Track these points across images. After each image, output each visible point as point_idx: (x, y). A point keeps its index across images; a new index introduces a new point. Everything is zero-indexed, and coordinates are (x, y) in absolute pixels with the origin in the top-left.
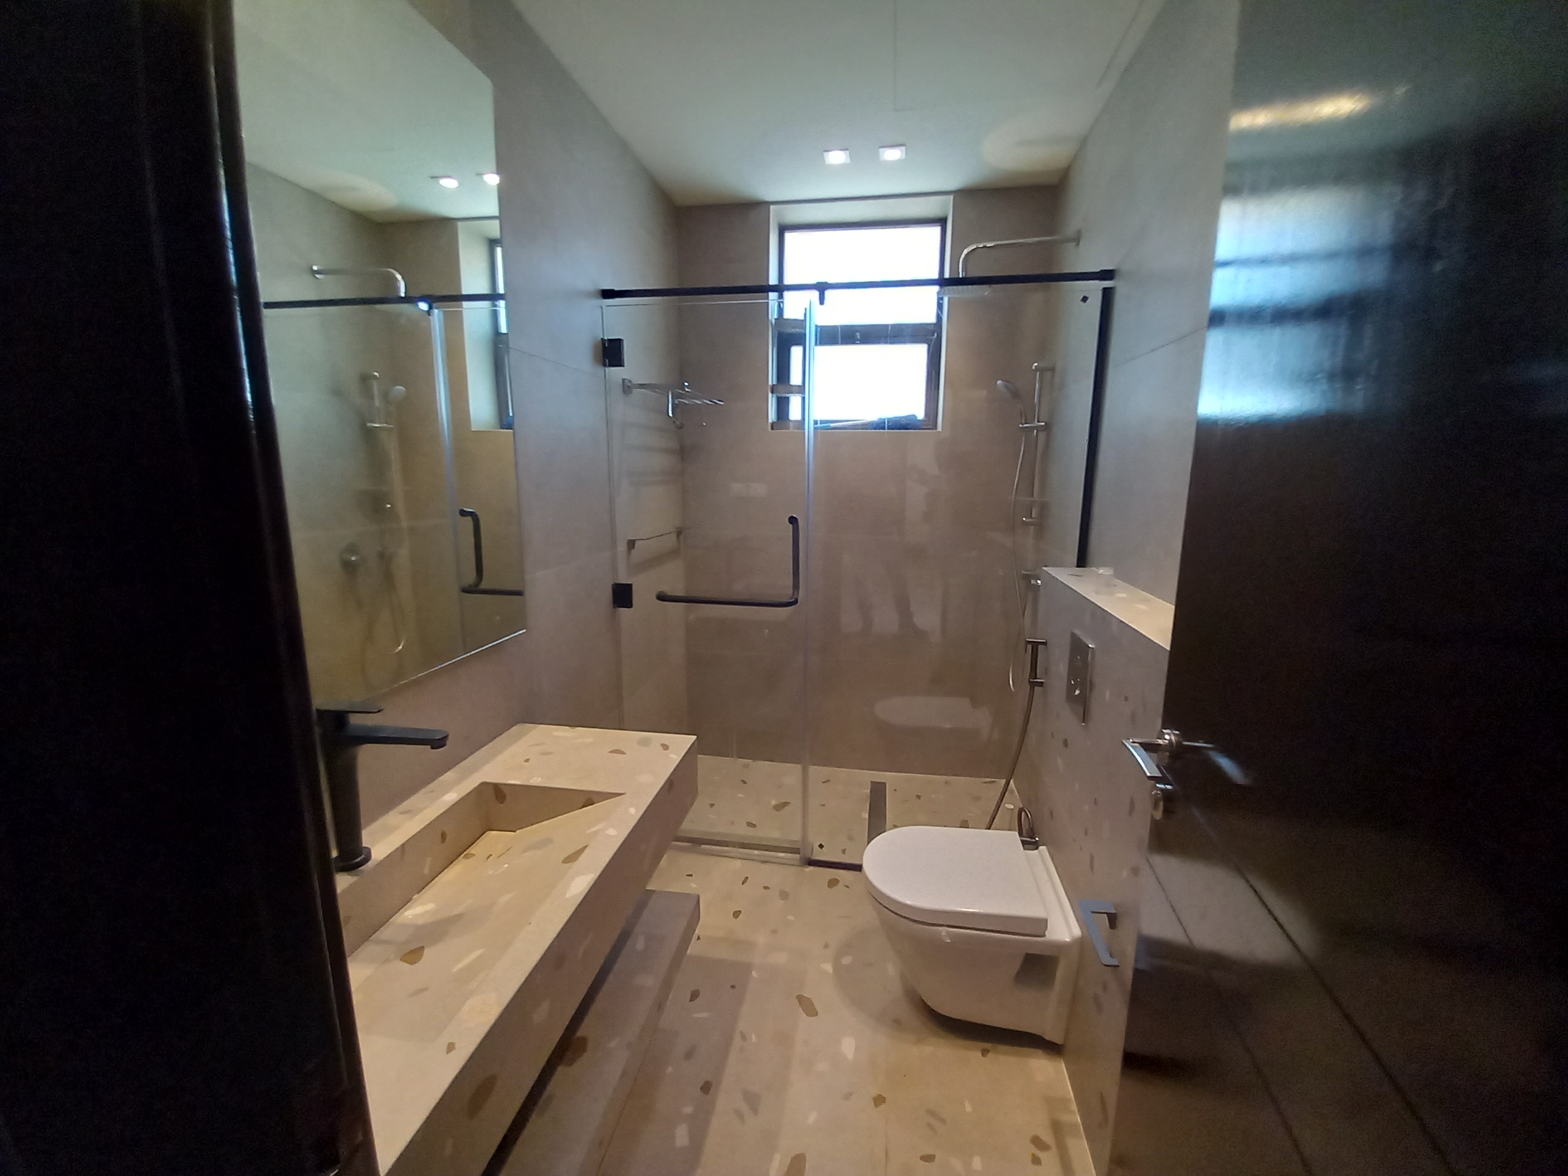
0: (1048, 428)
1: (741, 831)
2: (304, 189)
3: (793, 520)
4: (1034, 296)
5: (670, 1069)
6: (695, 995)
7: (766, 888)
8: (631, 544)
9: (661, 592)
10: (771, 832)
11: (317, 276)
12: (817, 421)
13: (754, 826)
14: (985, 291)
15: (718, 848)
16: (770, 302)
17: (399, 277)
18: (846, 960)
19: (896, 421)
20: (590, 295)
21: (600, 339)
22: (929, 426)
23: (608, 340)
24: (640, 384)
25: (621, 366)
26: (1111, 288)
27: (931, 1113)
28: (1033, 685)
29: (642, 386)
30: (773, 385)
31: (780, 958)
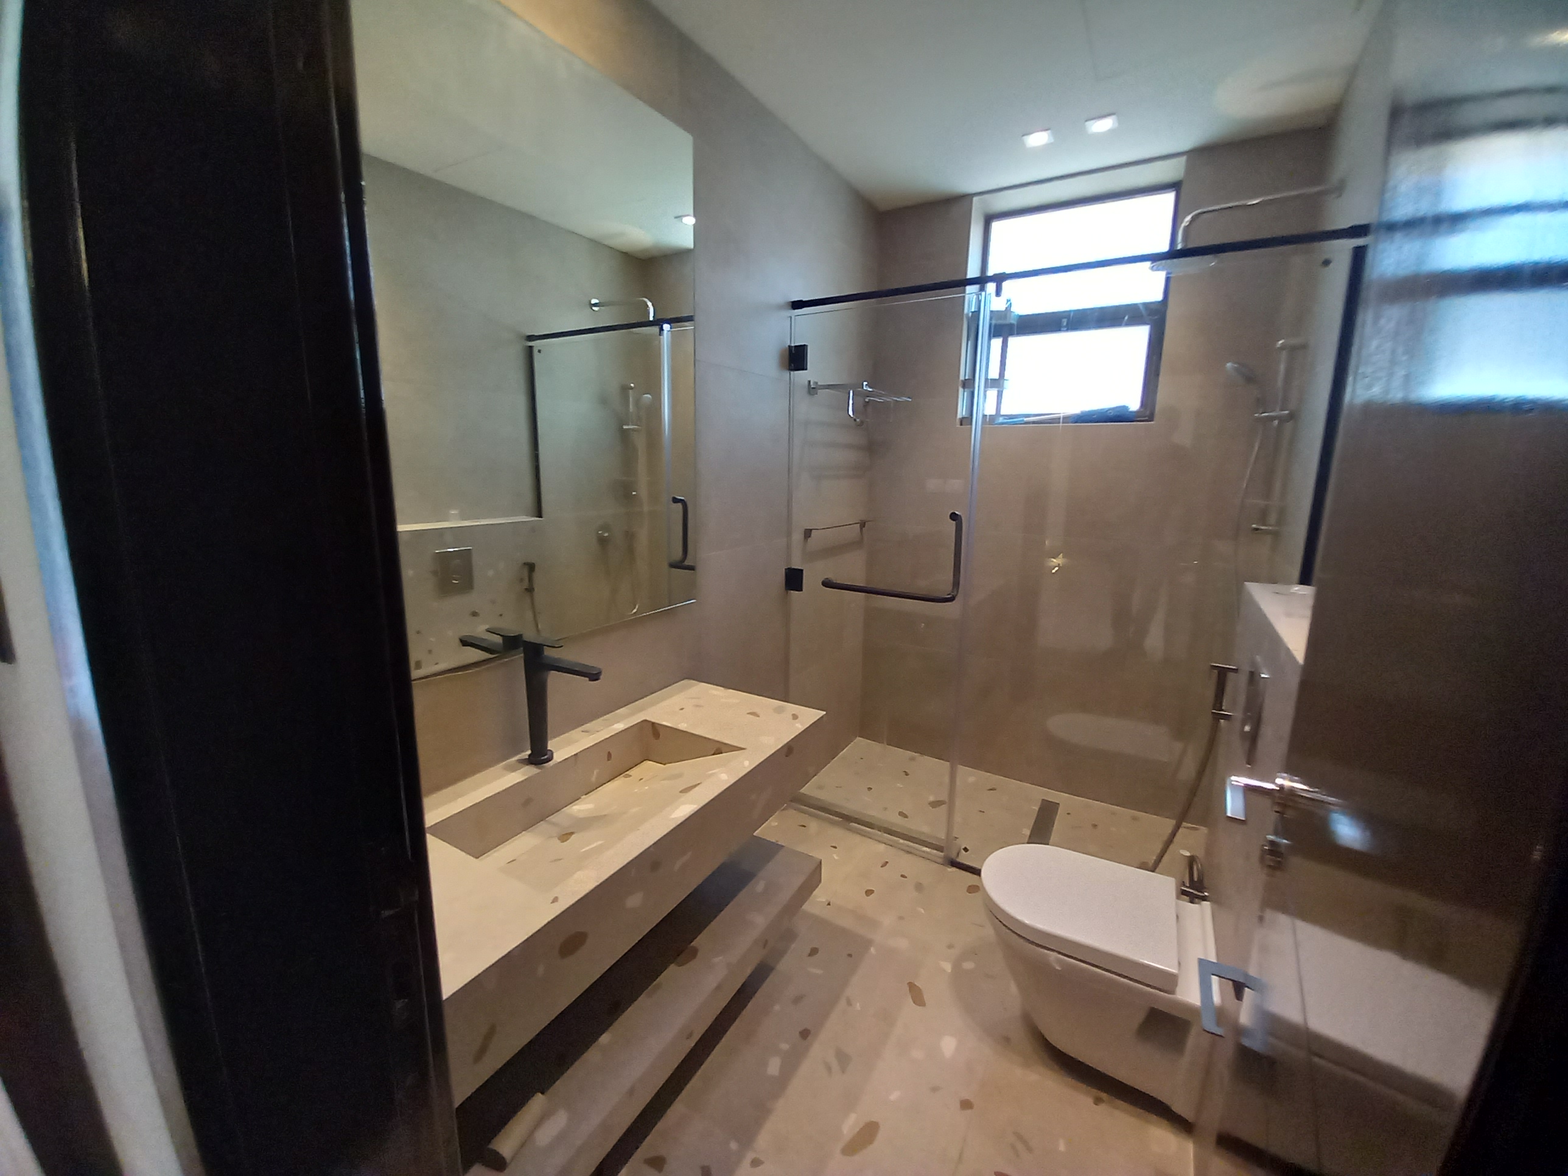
0: (1292, 416)
1: (893, 818)
2: (588, 239)
3: (954, 516)
4: (1296, 258)
5: (777, 1008)
6: (814, 952)
7: (903, 876)
8: (808, 533)
9: (827, 578)
10: (921, 825)
11: (594, 308)
12: (986, 415)
13: (906, 817)
14: (1210, 262)
15: (869, 829)
16: (967, 297)
17: (650, 304)
18: (968, 965)
19: (1102, 413)
20: (780, 307)
21: (787, 346)
22: (1145, 417)
23: (796, 346)
24: (829, 385)
25: (803, 369)
26: (1364, 246)
27: (1020, 1137)
28: (1217, 717)
29: (829, 387)
30: (965, 380)
31: (902, 944)
